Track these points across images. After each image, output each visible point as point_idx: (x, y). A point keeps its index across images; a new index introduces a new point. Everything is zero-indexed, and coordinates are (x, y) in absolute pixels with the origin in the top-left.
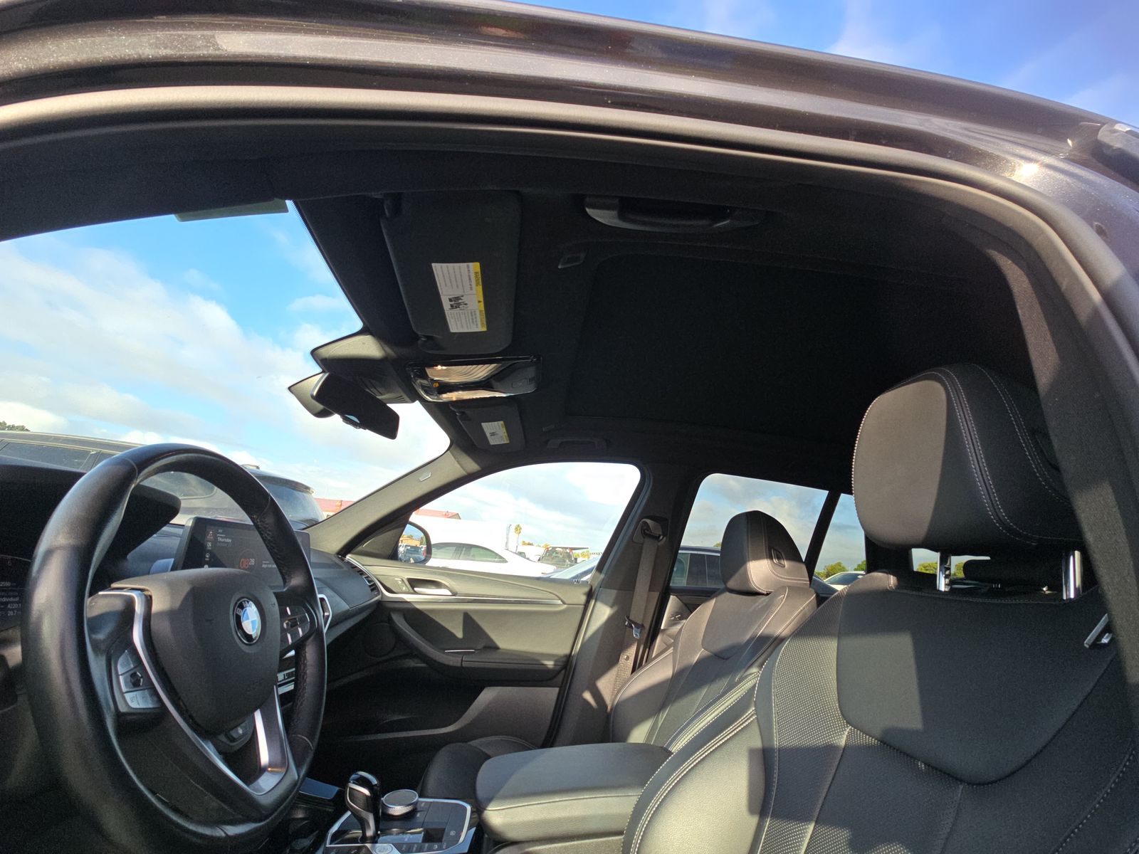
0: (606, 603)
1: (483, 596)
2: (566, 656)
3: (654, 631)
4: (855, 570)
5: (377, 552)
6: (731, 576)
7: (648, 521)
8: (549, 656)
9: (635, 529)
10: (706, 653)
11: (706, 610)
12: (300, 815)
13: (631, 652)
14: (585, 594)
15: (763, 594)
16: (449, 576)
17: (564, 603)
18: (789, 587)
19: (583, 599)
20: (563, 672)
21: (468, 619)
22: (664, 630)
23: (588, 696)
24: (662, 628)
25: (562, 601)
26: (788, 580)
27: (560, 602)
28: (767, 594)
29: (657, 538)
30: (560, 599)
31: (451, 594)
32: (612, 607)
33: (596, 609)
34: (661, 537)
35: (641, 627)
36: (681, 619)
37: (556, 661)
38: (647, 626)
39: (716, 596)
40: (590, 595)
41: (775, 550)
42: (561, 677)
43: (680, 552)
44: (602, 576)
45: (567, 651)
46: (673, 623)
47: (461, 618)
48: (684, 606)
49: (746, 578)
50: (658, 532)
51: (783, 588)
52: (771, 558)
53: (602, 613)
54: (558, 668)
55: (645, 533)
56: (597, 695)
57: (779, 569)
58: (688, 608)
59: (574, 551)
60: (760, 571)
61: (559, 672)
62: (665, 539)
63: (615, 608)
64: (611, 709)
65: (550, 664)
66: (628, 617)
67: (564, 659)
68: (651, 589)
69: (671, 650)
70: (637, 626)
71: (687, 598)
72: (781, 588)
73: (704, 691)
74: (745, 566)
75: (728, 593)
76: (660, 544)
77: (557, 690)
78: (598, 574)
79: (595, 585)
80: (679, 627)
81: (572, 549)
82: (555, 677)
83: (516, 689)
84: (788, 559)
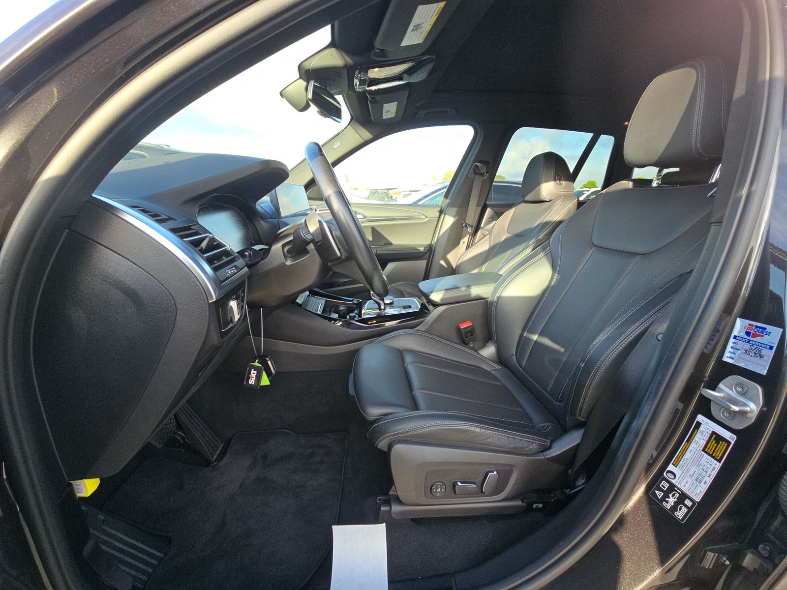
0: (451, 215)
1: (381, 217)
2: (429, 245)
3: (477, 228)
4: (581, 188)
5: (315, 197)
6: (528, 194)
7: (478, 164)
8: (421, 246)
9: (470, 169)
10: (510, 235)
11: (509, 214)
12: (342, 308)
13: (466, 240)
14: (438, 211)
15: (547, 201)
16: (359, 207)
17: (427, 217)
18: (563, 196)
19: (437, 214)
20: (428, 253)
21: (374, 231)
22: (482, 227)
23: (442, 262)
24: (482, 226)
25: (425, 216)
26: (563, 192)
27: (424, 217)
28: (550, 201)
29: (482, 175)
30: (424, 215)
31: (363, 217)
32: (454, 217)
33: (445, 219)
34: (485, 174)
35: (471, 226)
36: (492, 221)
37: (425, 248)
38: (474, 226)
39: (516, 206)
40: (441, 212)
41: (558, 175)
42: (427, 255)
43: (493, 184)
44: (448, 201)
45: (429, 243)
46: (488, 223)
47: (370, 230)
48: (495, 214)
49: (539, 193)
50: (484, 170)
51: (560, 196)
52: (556, 180)
53: (449, 221)
54: (426, 251)
55: (475, 172)
56: (447, 262)
57: (559, 186)
58: (498, 215)
59: (390, 191)
60: (548, 188)
61: (426, 253)
62: (487, 175)
63: (456, 218)
64: (456, 267)
65: (422, 249)
66: (465, 222)
67: (429, 246)
68: (478, 206)
69: (488, 237)
70: (470, 226)
71: (497, 209)
72: (558, 197)
73: (509, 252)
74: (539, 187)
75: (523, 204)
76: (485, 178)
77: (426, 261)
78: (445, 200)
79: (444, 205)
80: (491, 225)
81: (389, 190)
82: (424, 255)
83: (405, 262)
84: (564, 180)
